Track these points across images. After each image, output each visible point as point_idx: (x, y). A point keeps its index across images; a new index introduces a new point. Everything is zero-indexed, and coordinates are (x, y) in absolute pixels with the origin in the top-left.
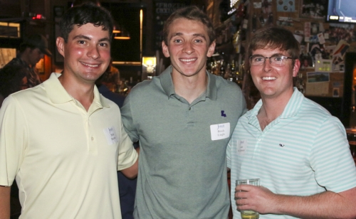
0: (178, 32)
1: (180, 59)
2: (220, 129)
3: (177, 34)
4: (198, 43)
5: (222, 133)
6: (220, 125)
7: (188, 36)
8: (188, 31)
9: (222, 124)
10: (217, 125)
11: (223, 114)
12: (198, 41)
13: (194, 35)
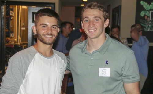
0: (86, 16)
1: (88, 30)
2: (104, 71)
3: (86, 17)
4: (97, 21)
5: (105, 73)
6: (104, 68)
7: (91, 18)
8: (91, 16)
9: (105, 68)
10: (102, 68)
11: (107, 63)
12: (97, 20)
13: (94, 17)
